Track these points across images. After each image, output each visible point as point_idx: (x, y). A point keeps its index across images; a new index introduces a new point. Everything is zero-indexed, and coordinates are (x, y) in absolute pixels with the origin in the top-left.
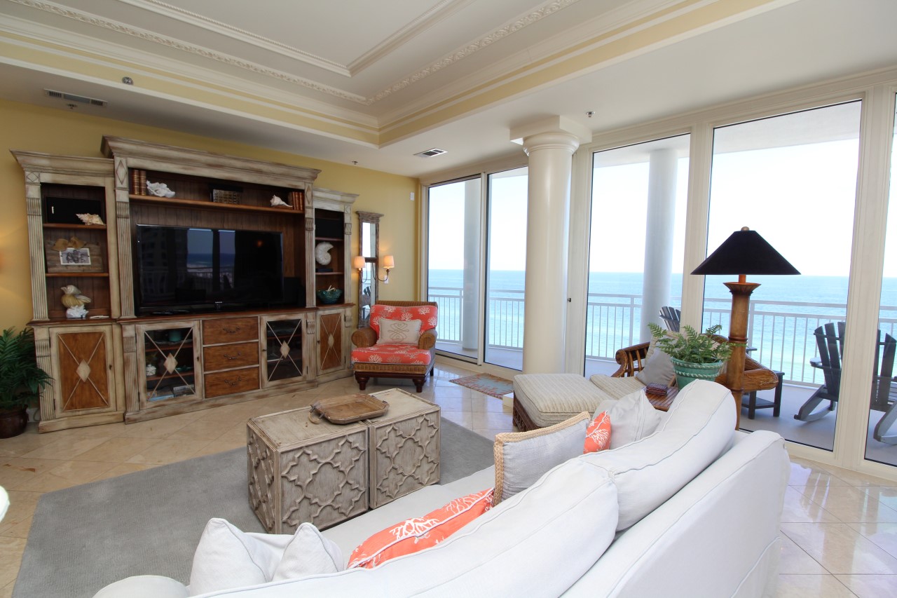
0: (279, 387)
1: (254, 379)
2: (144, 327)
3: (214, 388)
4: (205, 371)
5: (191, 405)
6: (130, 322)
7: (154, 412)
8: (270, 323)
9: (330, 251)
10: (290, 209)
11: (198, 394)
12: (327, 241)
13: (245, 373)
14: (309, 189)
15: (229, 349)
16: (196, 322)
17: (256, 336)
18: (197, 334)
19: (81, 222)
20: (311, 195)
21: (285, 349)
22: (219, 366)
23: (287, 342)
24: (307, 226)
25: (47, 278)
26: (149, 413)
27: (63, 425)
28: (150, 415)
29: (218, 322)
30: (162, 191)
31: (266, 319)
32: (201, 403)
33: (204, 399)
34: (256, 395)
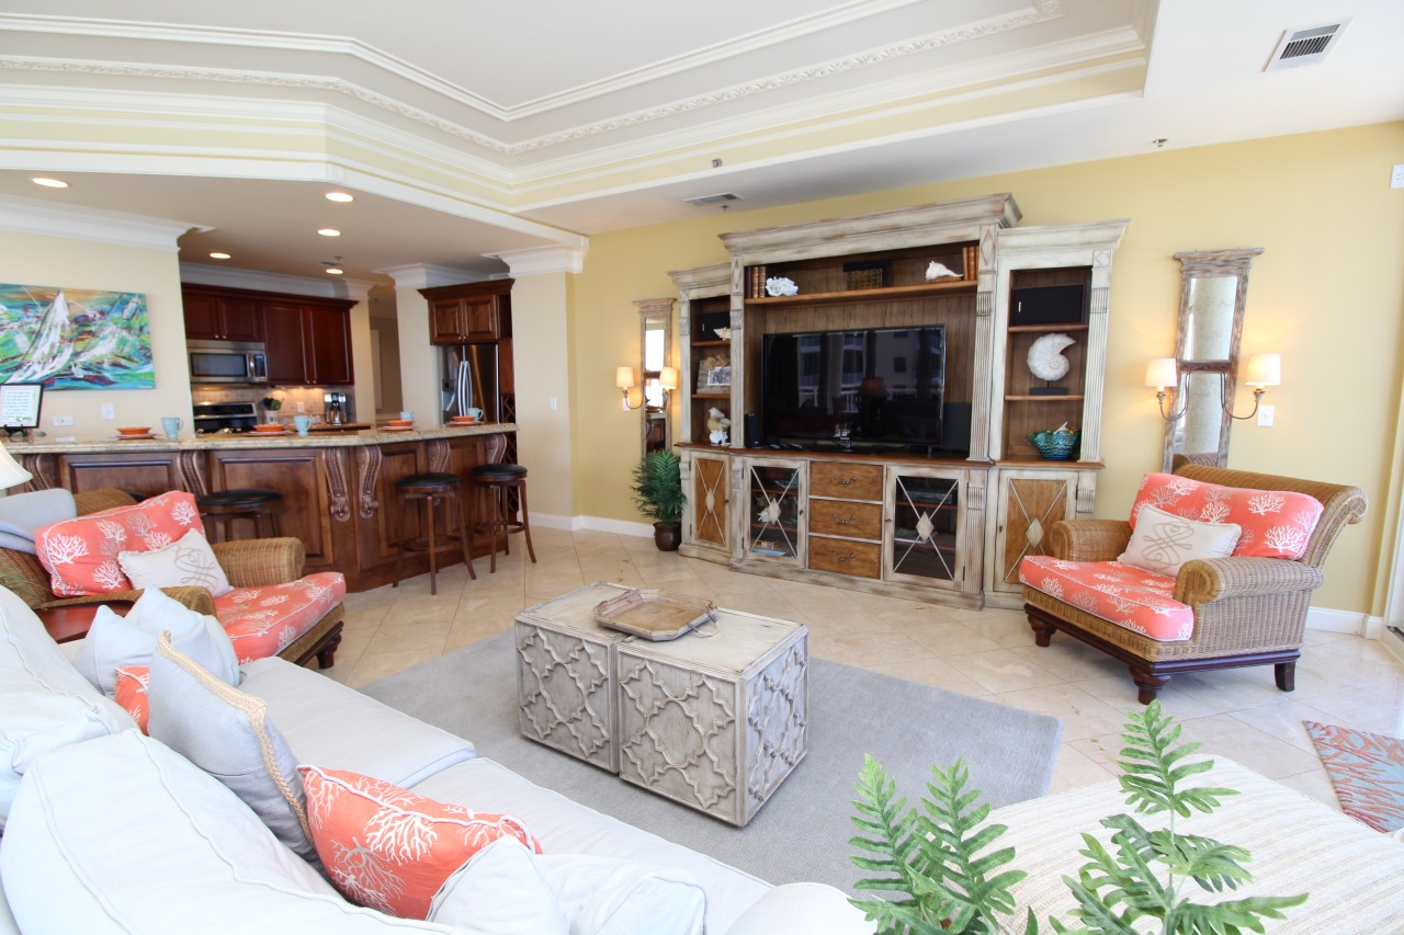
0: (910, 586)
1: (872, 562)
2: (752, 461)
3: (820, 558)
4: (810, 531)
5: (791, 571)
6: (738, 452)
7: (753, 566)
8: (903, 478)
9: (1063, 352)
10: (957, 280)
11: (800, 559)
12: (1057, 332)
13: (860, 548)
14: (988, 235)
15: (840, 507)
16: (803, 463)
17: (879, 495)
18: (803, 479)
19: (717, 338)
20: (991, 247)
21: (925, 526)
22: (826, 529)
23: (929, 515)
24: (979, 308)
25: (693, 400)
26: (749, 565)
27: (694, 552)
28: (750, 568)
29: (829, 466)
30: (783, 287)
31: (896, 470)
32: (801, 572)
33: (807, 569)
34: (875, 586)
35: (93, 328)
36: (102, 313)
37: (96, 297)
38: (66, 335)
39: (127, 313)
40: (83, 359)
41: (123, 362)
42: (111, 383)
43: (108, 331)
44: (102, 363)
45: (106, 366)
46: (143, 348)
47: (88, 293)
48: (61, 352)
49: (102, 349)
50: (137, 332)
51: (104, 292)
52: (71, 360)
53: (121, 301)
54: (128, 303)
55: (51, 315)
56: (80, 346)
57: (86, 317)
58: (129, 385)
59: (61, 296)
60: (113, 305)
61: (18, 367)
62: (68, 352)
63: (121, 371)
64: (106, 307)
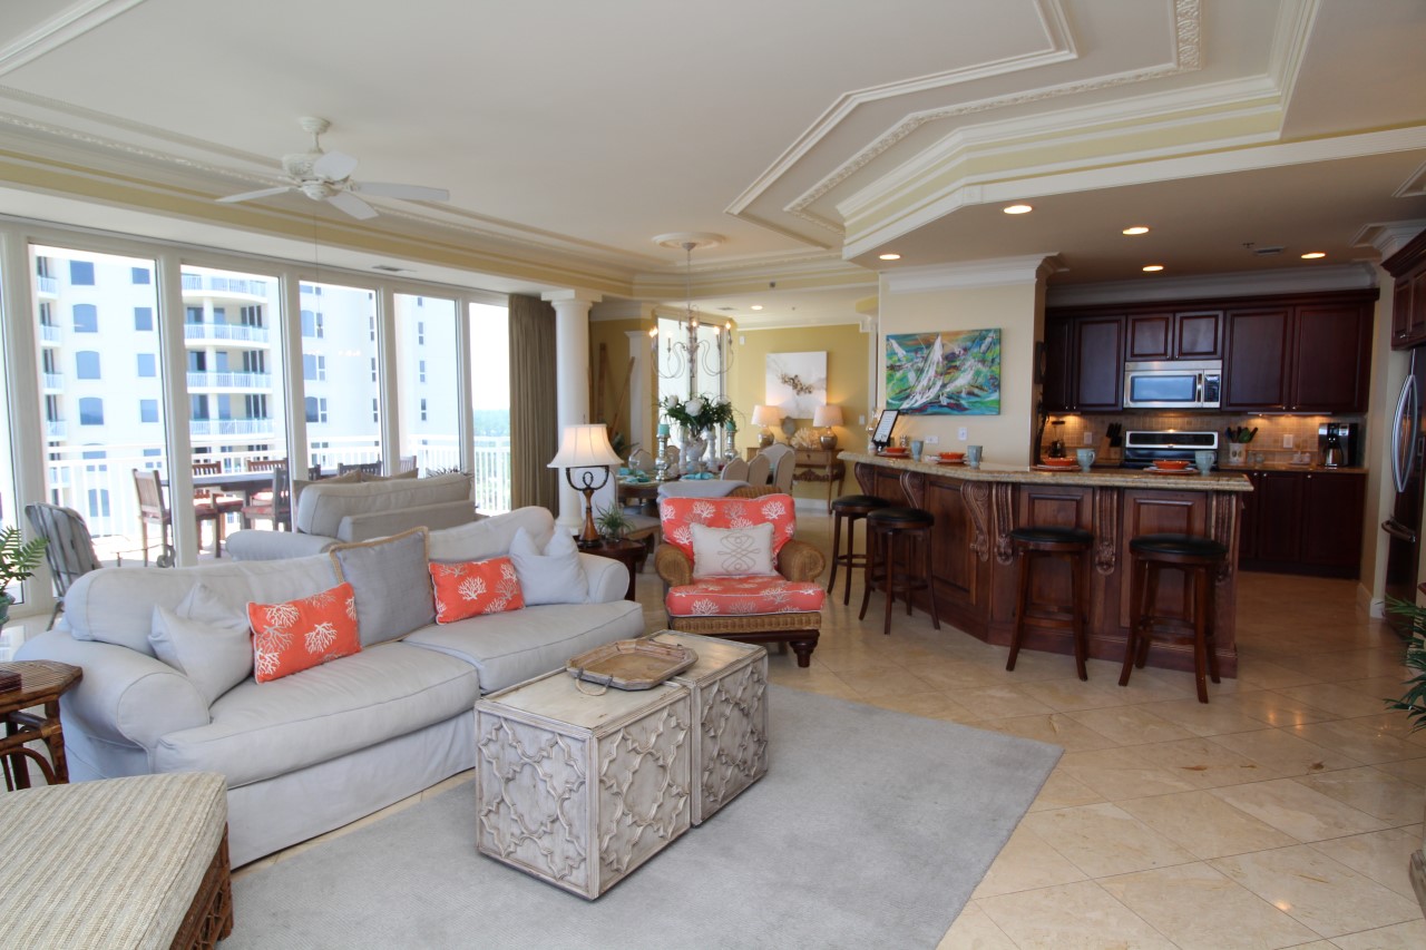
35: (958, 363)
36: (965, 350)
37: (964, 336)
38: (939, 370)
39: (983, 347)
40: (948, 389)
41: (976, 391)
42: (966, 409)
43: (968, 364)
44: (961, 392)
45: (963, 395)
46: (993, 378)
47: (957, 333)
48: (934, 384)
49: (962, 381)
50: (990, 364)
51: (969, 332)
52: (940, 390)
53: (979, 337)
54: (985, 338)
55: (931, 355)
56: (948, 377)
57: (953, 354)
58: (977, 411)
59: (939, 338)
60: (974, 342)
61: (907, 397)
62: (939, 384)
63: (974, 399)
64: (969, 344)
